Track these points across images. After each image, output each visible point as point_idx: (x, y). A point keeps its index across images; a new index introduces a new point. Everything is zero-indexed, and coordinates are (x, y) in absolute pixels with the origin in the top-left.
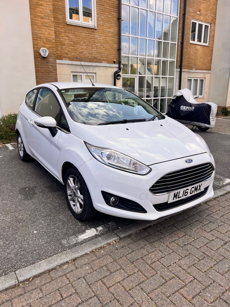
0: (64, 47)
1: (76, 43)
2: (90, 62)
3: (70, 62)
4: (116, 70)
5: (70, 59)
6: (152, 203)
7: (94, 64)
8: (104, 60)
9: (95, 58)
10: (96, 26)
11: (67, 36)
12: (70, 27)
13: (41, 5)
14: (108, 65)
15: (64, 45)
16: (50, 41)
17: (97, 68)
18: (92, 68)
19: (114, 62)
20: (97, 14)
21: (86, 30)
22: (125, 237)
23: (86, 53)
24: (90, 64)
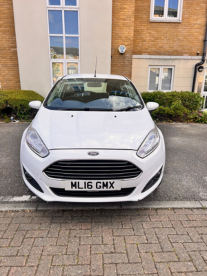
0: (145, 43)
1: (156, 39)
2: (169, 55)
3: (149, 56)
4: (199, 61)
5: (150, 54)
6: (47, 185)
7: (173, 57)
8: (186, 53)
9: (175, 51)
10: (181, 19)
11: (149, 33)
12: (153, 25)
13: (125, 8)
14: (190, 57)
15: (145, 41)
16: (129, 39)
17: (177, 61)
18: (170, 61)
19: (198, 54)
20: (183, 8)
21: (169, 24)
22: (41, 211)
23: (167, 47)
24: (169, 57)
